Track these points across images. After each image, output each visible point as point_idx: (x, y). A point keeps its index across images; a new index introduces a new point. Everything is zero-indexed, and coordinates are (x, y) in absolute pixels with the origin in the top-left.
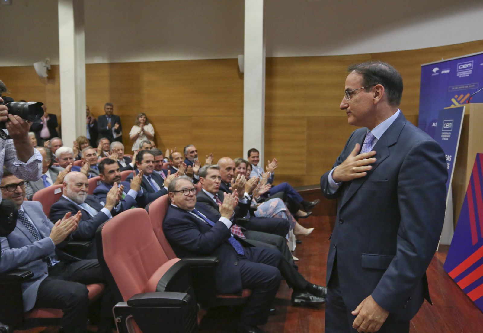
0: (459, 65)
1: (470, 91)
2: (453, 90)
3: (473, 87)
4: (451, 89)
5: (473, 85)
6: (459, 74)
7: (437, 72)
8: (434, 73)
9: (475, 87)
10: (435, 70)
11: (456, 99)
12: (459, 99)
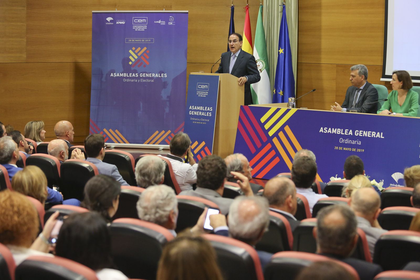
0: (134, 19)
1: (146, 45)
2: (130, 42)
3: (149, 42)
4: (127, 41)
5: (149, 39)
6: (135, 27)
7: (111, 21)
8: (107, 22)
9: (150, 42)
10: (109, 19)
11: (134, 51)
12: (136, 51)
